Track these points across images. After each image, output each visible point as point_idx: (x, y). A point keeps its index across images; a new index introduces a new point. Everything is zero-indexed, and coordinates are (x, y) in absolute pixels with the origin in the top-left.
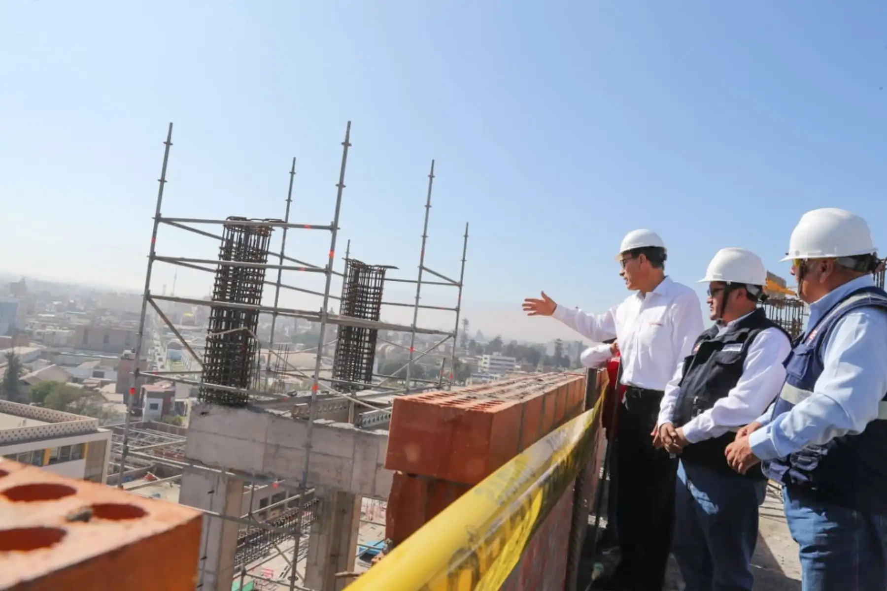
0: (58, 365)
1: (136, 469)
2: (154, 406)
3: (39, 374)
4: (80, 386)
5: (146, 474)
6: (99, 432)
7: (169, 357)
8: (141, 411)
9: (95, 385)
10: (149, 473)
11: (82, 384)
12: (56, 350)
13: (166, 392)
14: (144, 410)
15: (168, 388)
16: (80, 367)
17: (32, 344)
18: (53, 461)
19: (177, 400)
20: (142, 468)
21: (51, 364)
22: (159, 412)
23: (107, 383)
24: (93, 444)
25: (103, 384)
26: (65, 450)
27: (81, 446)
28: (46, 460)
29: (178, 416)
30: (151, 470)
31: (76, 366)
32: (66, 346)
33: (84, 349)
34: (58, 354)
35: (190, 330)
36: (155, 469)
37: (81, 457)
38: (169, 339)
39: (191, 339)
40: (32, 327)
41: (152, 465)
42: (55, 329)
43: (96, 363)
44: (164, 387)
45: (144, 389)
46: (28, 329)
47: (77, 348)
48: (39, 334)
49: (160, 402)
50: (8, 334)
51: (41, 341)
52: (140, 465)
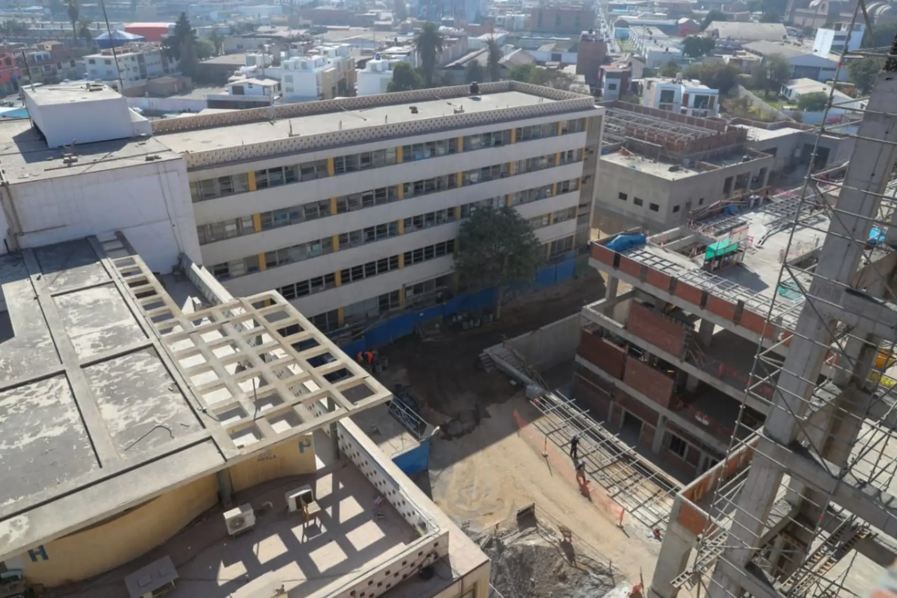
0: (524, 48)
1: (611, 144)
2: (612, 87)
3: (511, 58)
4: (545, 68)
5: (620, 148)
6: (595, 109)
7: (618, 35)
8: (600, 91)
9: (556, 67)
10: (622, 147)
11: (545, 66)
12: (517, 34)
13: (623, 72)
14: (603, 90)
15: (625, 68)
16: (539, 49)
17: (496, 30)
18: (565, 132)
19: (633, 80)
20: (616, 144)
21: (516, 48)
22: (616, 92)
23: (566, 65)
24: (591, 118)
25: (563, 66)
26: (571, 123)
27: (583, 120)
28: (560, 131)
29: (635, 96)
30: (624, 145)
31: (535, 49)
32: (524, 30)
33: (541, 32)
34: (518, 38)
35: (634, 5)
36: (628, 144)
37: (582, 130)
38: (616, 16)
39: (637, 15)
40: (493, 14)
41: (625, 140)
42: (514, 13)
43: (553, 45)
44: (621, 67)
45: (602, 70)
46: (490, 15)
47: (534, 32)
48: (500, 19)
49: (618, 82)
50: (476, 21)
51: (502, 27)
52: (615, 141)
